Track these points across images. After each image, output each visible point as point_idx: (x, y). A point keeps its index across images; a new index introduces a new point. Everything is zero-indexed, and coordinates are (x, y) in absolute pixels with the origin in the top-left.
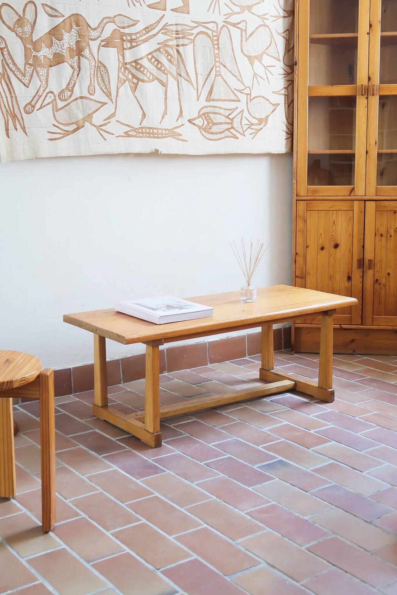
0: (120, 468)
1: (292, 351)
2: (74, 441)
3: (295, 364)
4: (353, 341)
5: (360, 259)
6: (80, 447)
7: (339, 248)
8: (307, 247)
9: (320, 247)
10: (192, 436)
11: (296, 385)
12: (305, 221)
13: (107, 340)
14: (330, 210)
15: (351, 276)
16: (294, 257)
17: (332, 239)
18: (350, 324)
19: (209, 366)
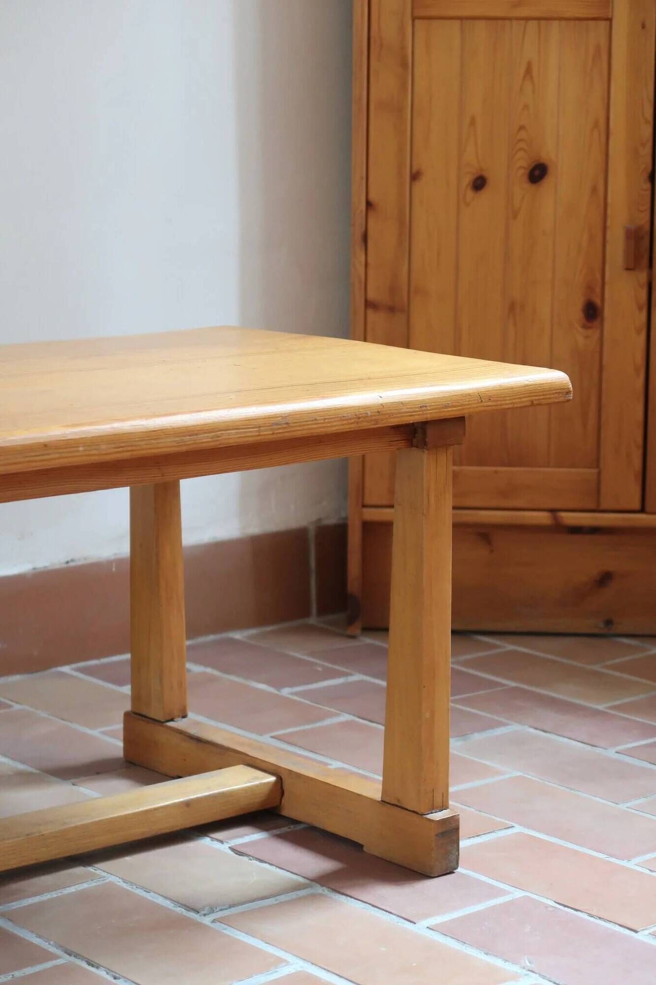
1: (351, 621)
3: (357, 677)
4: (605, 579)
5: (639, 229)
7: (548, 183)
8: (415, 176)
9: (467, 180)
11: (279, 787)
12: (405, 65)
14: (510, 19)
15: (598, 301)
16: (360, 221)
17: (522, 145)
18: (592, 506)
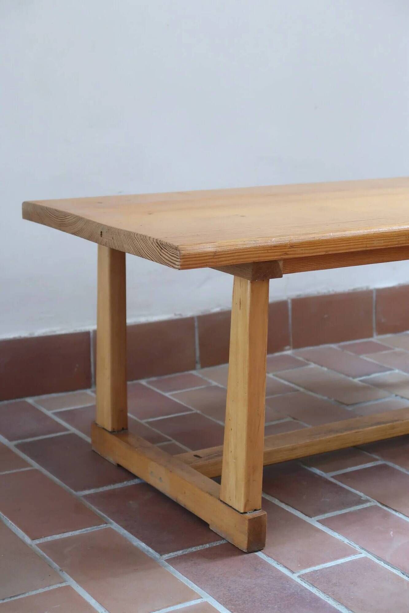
0: (218, 599)
2: (94, 508)
6: (109, 526)
10: (386, 506)
13: (131, 260)
19: (376, 339)
